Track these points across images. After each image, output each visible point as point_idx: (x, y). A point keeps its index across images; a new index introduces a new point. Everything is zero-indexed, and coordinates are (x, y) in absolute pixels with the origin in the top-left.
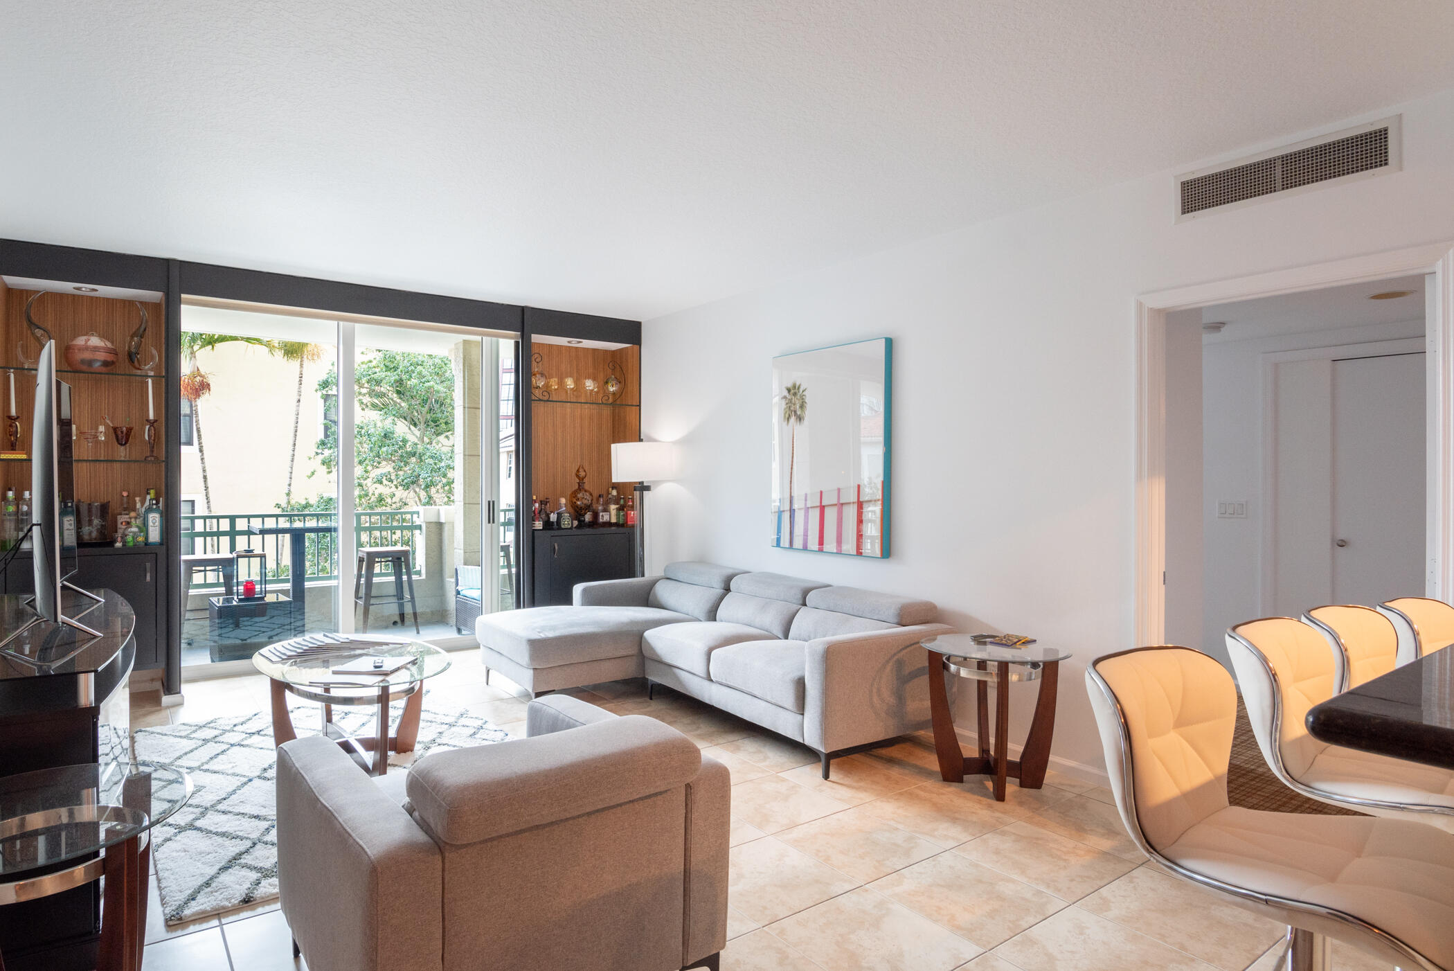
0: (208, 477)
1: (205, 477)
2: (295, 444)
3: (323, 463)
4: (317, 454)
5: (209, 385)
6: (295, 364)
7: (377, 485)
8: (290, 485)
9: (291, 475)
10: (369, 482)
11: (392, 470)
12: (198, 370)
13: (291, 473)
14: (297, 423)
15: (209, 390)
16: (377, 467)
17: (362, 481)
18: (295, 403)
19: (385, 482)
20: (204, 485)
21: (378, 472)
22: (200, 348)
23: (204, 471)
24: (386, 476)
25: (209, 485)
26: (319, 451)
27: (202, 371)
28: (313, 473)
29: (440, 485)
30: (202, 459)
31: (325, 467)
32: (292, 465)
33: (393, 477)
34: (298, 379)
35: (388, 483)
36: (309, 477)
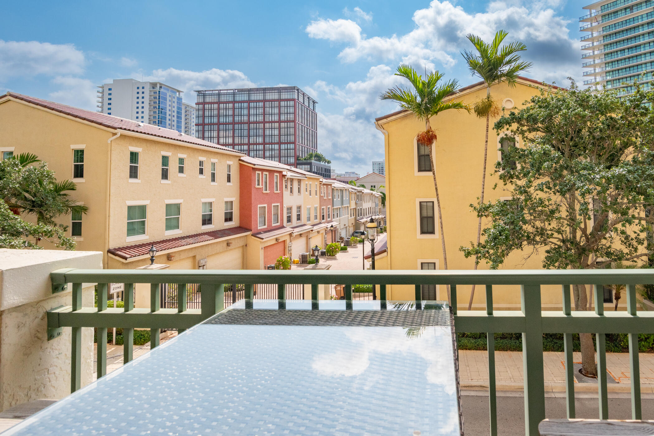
0: (438, 189)
1: (436, 189)
2: (485, 168)
3: (501, 178)
4: (496, 171)
5: (436, 136)
6: (484, 120)
7: (539, 192)
8: (483, 192)
9: (484, 187)
10: (532, 190)
11: (550, 180)
12: (431, 128)
13: (484, 185)
14: (486, 155)
15: (436, 139)
16: (538, 178)
17: (527, 189)
18: (484, 143)
19: (545, 190)
20: (436, 193)
21: (539, 181)
22: (431, 116)
23: (436, 185)
24: (546, 185)
25: (439, 193)
26: (497, 170)
27: (433, 129)
28: (496, 186)
29: (595, 192)
30: (435, 178)
31: (502, 181)
32: (484, 180)
33: (551, 186)
34: (486, 129)
35: (547, 190)
36: (494, 189)
